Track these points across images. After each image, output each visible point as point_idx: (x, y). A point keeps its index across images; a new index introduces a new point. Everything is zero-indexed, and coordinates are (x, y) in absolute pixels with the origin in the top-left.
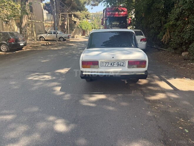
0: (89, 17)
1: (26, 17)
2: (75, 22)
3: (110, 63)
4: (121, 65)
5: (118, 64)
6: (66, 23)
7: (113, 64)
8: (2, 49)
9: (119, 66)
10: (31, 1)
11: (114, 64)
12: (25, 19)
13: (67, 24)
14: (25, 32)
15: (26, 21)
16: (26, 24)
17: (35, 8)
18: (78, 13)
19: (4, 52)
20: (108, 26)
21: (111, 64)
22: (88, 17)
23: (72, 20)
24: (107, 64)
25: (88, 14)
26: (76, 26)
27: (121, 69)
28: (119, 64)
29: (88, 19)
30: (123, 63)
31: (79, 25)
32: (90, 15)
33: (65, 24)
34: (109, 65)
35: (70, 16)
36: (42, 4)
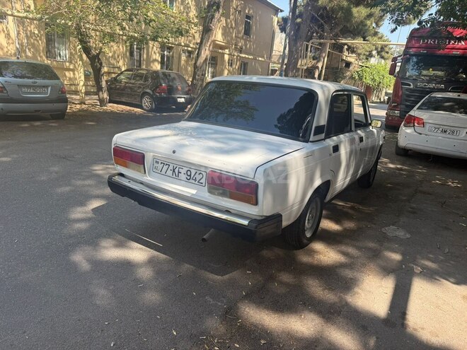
0: (387, 53)
1: (209, 43)
2: (348, 64)
3: (171, 167)
4: (195, 180)
5: (189, 173)
6: (320, 65)
7: (176, 171)
8: (143, 105)
9: (191, 181)
10: (251, 11)
11: (179, 172)
12: (207, 48)
13: (322, 68)
14: (202, 75)
15: (207, 52)
16: (206, 59)
17: (256, 27)
18: (358, 42)
19: (145, 110)
20: (407, 79)
21: (174, 171)
22: (383, 54)
23: (343, 60)
24: (165, 167)
25: (386, 46)
26: (348, 73)
27: (194, 192)
28: (190, 176)
29: (382, 57)
30: (201, 175)
31: (357, 72)
32: (390, 49)
33: (318, 67)
34: (170, 173)
35: (339, 48)
36: (275, 19)
